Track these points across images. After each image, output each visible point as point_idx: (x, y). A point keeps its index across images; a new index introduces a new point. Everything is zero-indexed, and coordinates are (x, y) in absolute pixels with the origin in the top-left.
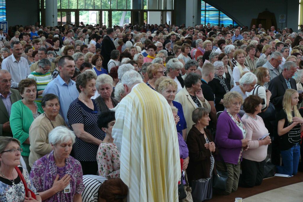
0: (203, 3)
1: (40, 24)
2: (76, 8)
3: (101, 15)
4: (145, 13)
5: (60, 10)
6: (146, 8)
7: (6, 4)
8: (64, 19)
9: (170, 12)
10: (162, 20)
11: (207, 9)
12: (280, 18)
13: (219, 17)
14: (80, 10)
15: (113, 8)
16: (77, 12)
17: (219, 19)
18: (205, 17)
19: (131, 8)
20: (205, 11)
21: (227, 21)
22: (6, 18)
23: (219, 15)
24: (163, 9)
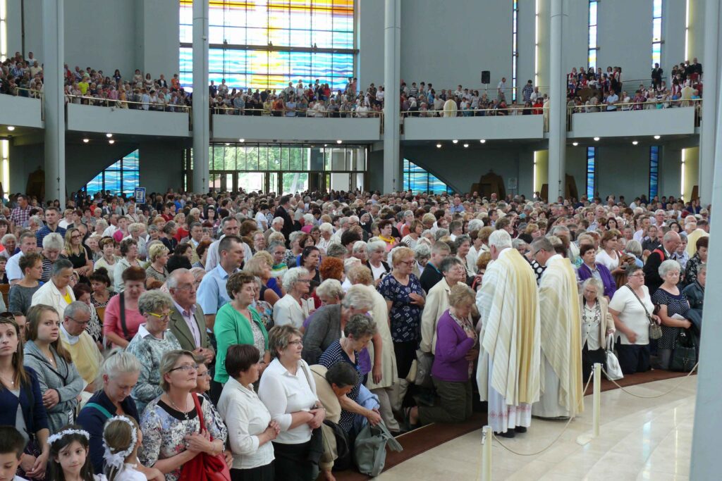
0: (406, 161)
1: (186, 190)
2: (234, 169)
3: (267, 179)
4: (328, 176)
5: (213, 172)
6: (328, 168)
7: (139, 164)
8: (218, 184)
9: (362, 175)
10: (351, 185)
11: (412, 169)
12: (509, 183)
13: (428, 181)
14: (239, 171)
15: (284, 168)
16: (235, 174)
17: (428, 184)
18: (409, 181)
19: (309, 169)
20: (409, 172)
21: (439, 186)
22: (139, 183)
23: (428, 178)
24: (351, 170)
